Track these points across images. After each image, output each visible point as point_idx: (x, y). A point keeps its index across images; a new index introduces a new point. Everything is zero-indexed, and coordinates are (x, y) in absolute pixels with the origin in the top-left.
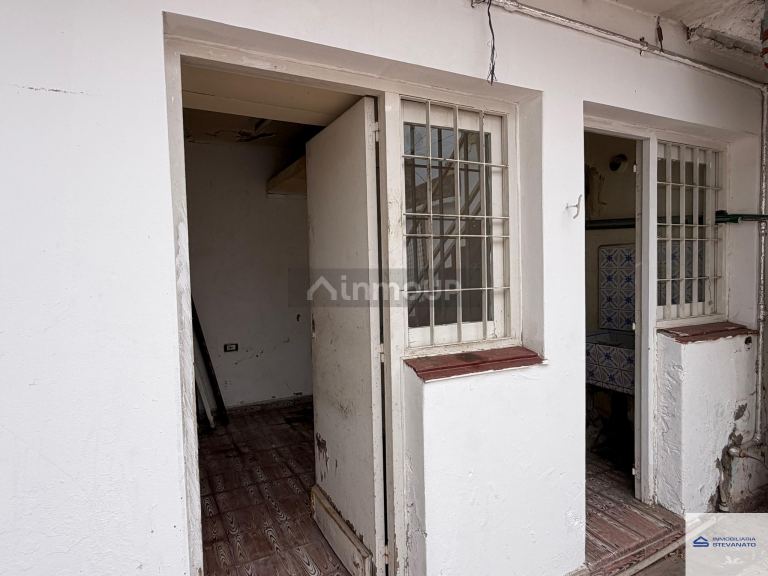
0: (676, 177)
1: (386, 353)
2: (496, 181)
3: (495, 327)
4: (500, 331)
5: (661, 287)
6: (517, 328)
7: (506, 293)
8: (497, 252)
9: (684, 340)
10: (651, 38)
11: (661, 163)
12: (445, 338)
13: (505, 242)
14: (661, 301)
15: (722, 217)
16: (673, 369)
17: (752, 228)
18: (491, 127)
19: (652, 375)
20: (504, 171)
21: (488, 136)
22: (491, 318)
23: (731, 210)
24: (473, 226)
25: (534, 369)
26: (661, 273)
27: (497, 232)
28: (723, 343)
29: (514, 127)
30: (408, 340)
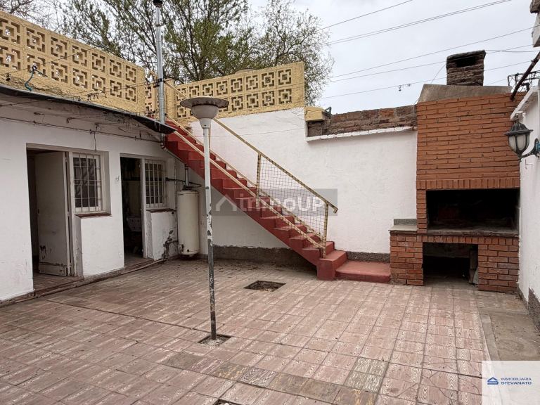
0: (151, 169)
1: (71, 214)
2: (98, 171)
3: (99, 208)
4: (100, 209)
5: (148, 198)
6: (104, 208)
7: (101, 199)
8: (99, 189)
9: (152, 212)
10: (138, 136)
11: (146, 165)
12: (85, 210)
13: (101, 187)
14: (148, 202)
15: (168, 179)
16: (150, 220)
17: (173, 183)
18: (96, 158)
19: (145, 223)
20: (100, 169)
21: (95, 160)
22: (97, 205)
23: (169, 178)
24: (92, 183)
25: (108, 217)
26: (147, 194)
27: (98, 184)
28: (164, 213)
29: (102, 158)
30: (75, 210)
